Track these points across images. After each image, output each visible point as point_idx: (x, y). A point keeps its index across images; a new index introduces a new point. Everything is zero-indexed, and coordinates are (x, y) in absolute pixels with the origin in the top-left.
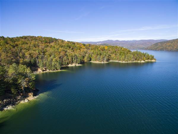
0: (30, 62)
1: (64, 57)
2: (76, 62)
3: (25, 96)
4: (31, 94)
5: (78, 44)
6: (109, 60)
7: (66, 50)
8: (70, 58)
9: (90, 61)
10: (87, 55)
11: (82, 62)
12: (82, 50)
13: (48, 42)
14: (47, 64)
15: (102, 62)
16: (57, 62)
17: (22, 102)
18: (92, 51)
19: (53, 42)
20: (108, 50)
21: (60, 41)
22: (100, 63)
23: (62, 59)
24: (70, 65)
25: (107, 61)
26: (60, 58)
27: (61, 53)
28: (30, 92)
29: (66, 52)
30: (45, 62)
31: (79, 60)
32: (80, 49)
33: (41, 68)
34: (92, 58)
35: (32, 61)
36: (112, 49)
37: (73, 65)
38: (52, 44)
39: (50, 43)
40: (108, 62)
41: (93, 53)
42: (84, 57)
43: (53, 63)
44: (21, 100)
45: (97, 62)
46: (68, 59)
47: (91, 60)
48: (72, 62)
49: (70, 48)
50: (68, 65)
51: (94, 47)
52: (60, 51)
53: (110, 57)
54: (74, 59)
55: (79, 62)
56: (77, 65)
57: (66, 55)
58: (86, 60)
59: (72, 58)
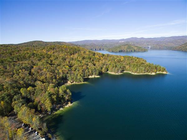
0: (63, 76)
1: (86, 70)
2: (95, 74)
3: (67, 104)
4: (69, 103)
6: (123, 71)
8: (90, 71)
9: (107, 71)
11: (100, 73)
14: (74, 78)
15: (117, 74)
16: (81, 76)
17: (66, 106)
20: (124, 61)
22: (115, 74)
23: (84, 72)
24: (90, 77)
25: (121, 72)
26: (83, 71)
27: (83, 67)
28: (69, 101)
30: (72, 77)
31: (97, 72)
32: (98, 61)
33: (70, 81)
34: (109, 69)
35: (64, 76)
36: (127, 60)
37: (93, 76)
40: (122, 73)
41: (110, 64)
42: (102, 68)
43: (78, 78)
44: (65, 105)
45: (113, 73)
46: (89, 72)
48: (92, 74)
53: (124, 68)
54: (93, 72)
55: (98, 74)
56: (96, 77)
57: (87, 68)
58: (103, 70)
59: (92, 71)
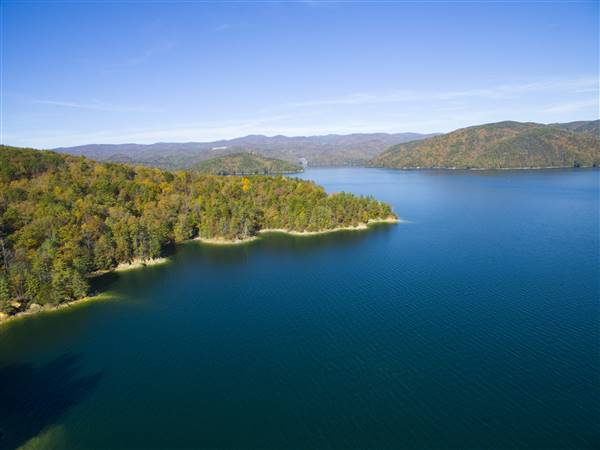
1: (98, 238)
2: (146, 252)
5: (147, 176)
6: (257, 227)
7: (100, 207)
8: (121, 241)
9: (193, 237)
10: (182, 217)
11: (168, 248)
12: (163, 201)
13: (23, 170)
15: (237, 242)
18: (199, 202)
19: (43, 169)
20: (253, 194)
21: (73, 167)
22: (228, 242)
23: (92, 248)
24: (122, 267)
25: (252, 234)
26: (81, 244)
27: (83, 226)
29: (104, 216)
31: (155, 243)
32: (153, 199)
34: (202, 227)
36: (264, 187)
37: (137, 264)
38: (42, 182)
39: (29, 176)
40: (254, 238)
41: (203, 209)
42: (171, 226)
43: (56, 278)
45: (220, 241)
46: (115, 245)
47: (196, 233)
48: (131, 255)
49: (117, 193)
50: (116, 266)
51: (204, 183)
52: (78, 214)
53: (260, 217)
54: (135, 244)
55: (156, 251)
56: (151, 262)
57: (105, 229)
58: (179, 235)
59: (130, 241)
